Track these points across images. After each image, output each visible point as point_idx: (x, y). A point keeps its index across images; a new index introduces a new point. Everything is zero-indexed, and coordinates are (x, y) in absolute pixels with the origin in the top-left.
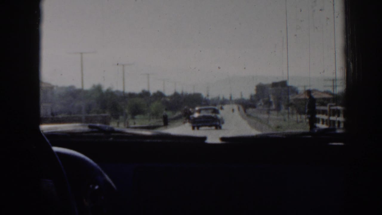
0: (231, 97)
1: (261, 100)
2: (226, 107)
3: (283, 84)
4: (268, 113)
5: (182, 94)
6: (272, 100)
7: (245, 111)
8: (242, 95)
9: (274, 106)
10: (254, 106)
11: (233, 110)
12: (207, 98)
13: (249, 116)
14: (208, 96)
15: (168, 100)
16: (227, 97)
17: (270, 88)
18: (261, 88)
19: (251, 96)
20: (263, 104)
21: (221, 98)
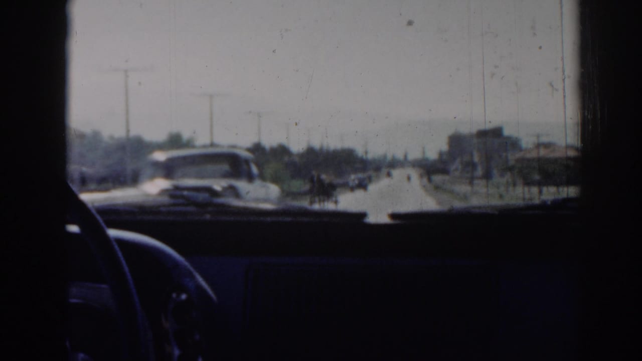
0: (406, 156)
1: (458, 160)
2: (396, 173)
3: (497, 132)
4: (471, 183)
5: (321, 149)
6: (476, 159)
7: (430, 180)
8: (424, 153)
9: (479, 172)
10: (445, 171)
11: (409, 178)
12: (364, 157)
13: (437, 188)
14: (366, 153)
15: (297, 159)
16: (400, 156)
17: (475, 141)
18: (456, 141)
19: (441, 154)
20: (460, 167)
21: (389, 157)
